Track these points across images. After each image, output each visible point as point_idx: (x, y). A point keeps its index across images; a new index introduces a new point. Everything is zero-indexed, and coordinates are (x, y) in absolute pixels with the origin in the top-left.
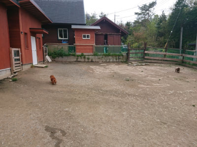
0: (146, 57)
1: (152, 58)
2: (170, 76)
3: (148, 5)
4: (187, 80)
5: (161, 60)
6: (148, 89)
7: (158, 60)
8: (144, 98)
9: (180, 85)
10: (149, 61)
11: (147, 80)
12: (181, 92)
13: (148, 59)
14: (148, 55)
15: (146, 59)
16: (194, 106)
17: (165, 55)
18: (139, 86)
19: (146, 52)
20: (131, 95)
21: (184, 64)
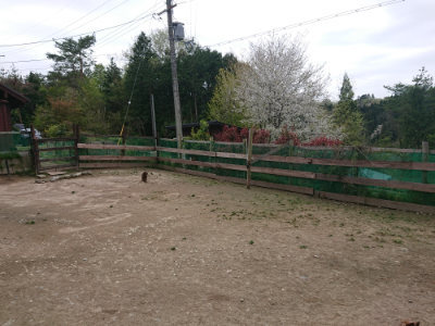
0: (82, 157)
1: (96, 158)
2: (134, 194)
3: (76, 39)
4: (165, 197)
5: (117, 161)
6: (82, 236)
7: (111, 161)
8: (71, 261)
9: (152, 209)
10: (92, 165)
11: (83, 213)
12: (152, 225)
13: (87, 162)
14: (85, 151)
15: (83, 161)
16: (174, 249)
17: (123, 151)
18: (61, 231)
19: (80, 145)
20: (36, 262)
21: (160, 165)
